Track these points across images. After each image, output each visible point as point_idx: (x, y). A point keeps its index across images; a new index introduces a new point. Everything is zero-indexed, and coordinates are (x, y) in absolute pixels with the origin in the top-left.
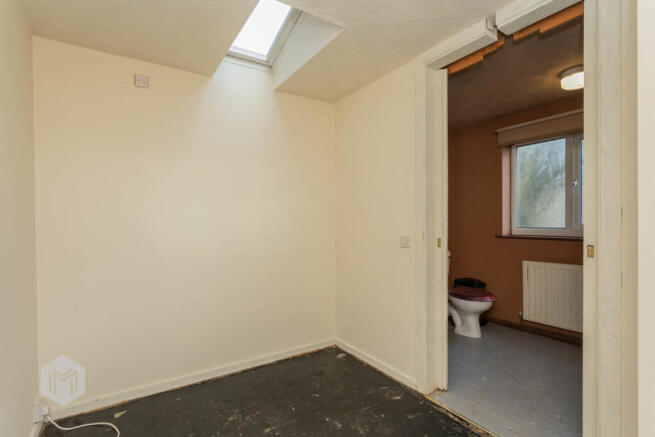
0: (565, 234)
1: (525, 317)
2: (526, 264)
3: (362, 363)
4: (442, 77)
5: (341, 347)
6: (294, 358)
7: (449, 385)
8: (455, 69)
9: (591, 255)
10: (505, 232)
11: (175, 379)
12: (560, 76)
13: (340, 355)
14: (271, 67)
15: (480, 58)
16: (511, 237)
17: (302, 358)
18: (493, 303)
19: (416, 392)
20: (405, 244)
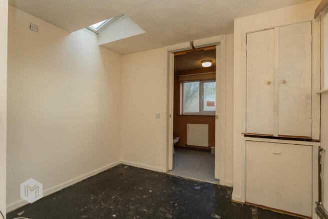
0: (199, 114)
1: (188, 144)
2: (188, 125)
3: (136, 168)
4: (172, 56)
5: (124, 163)
6: (105, 171)
7: (173, 168)
8: (177, 54)
9: (217, 118)
10: (181, 114)
11: (48, 190)
12: (202, 62)
13: (126, 167)
14: (98, 34)
15: (185, 53)
16: (183, 115)
17: (109, 170)
18: (179, 139)
19: (162, 173)
20: (158, 116)
